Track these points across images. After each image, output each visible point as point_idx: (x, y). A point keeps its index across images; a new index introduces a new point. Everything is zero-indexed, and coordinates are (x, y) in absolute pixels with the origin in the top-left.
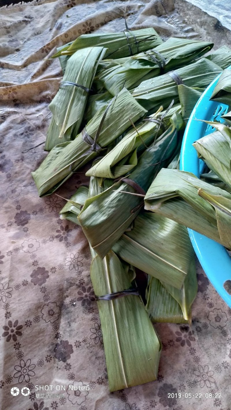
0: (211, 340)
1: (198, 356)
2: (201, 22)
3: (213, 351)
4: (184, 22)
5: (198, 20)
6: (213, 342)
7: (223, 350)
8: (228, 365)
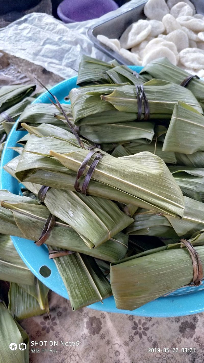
0: (70, 319)
1: (61, 337)
2: (31, 70)
3: (72, 328)
4: (18, 72)
5: (30, 69)
6: (72, 321)
7: (81, 325)
8: (86, 335)
